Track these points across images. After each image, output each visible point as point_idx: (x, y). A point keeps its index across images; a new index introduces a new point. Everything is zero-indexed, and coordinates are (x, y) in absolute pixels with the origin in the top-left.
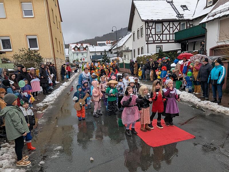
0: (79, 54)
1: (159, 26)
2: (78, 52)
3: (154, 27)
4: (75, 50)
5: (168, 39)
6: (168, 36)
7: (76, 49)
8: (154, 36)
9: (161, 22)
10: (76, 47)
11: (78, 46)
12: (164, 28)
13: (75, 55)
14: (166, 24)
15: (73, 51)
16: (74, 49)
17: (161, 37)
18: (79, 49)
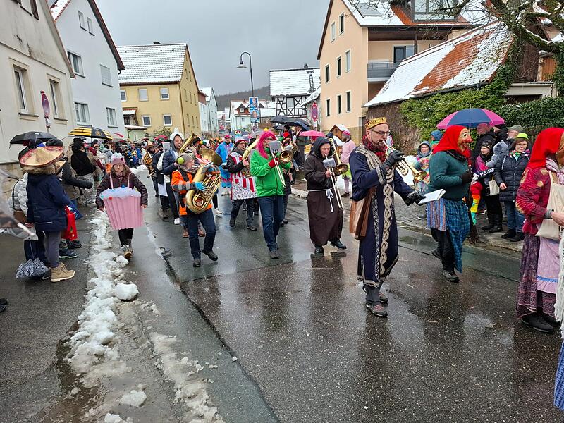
0: (246, 119)
1: (290, 101)
2: (243, 115)
3: (285, 101)
4: (239, 112)
5: (300, 113)
6: (300, 110)
7: (242, 110)
8: (285, 111)
9: (293, 97)
10: (242, 106)
11: (244, 105)
12: (296, 102)
13: (239, 120)
14: (298, 99)
15: (236, 113)
16: (238, 109)
17: (293, 112)
18: (246, 109)
